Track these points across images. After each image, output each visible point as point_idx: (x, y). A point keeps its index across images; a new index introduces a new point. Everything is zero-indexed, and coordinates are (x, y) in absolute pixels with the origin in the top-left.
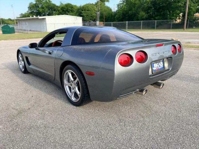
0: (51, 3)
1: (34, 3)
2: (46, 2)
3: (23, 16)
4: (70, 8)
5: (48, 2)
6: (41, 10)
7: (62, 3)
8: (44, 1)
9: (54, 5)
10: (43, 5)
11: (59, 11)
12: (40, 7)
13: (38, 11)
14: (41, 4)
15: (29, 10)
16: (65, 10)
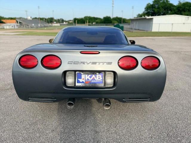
0: (168, 2)
1: (152, 3)
2: (164, 2)
3: (140, 16)
4: (187, 8)
5: (165, 1)
6: (156, 10)
7: (181, 2)
8: (161, 2)
9: (171, 5)
10: (159, 6)
11: (174, 10)
12: (156, 7)
13: (153, 11)
14: (158, 4)
15: (145, 10)
16: (181, 9)
